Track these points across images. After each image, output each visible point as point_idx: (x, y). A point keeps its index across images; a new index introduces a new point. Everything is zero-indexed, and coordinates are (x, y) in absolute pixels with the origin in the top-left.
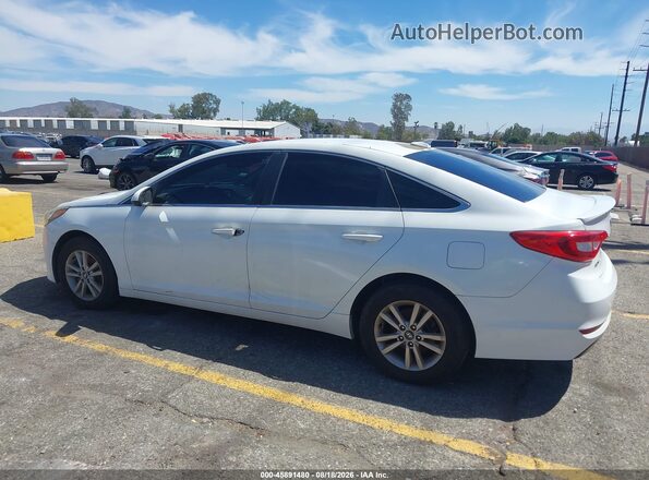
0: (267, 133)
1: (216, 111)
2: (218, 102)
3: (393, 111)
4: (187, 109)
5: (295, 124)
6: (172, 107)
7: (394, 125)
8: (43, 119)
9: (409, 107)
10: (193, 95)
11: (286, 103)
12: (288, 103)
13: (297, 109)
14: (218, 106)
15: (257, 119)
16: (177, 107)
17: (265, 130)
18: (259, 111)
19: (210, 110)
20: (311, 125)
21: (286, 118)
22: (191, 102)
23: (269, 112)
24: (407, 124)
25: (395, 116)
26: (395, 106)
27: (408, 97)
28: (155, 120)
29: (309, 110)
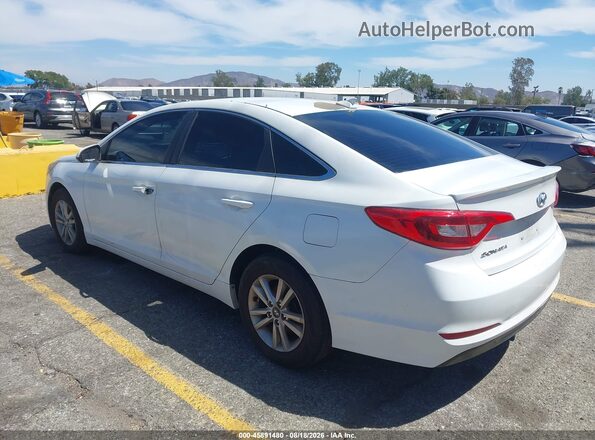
0: (381, 99)
1: (336, 79)
2: (339, 71)
3: (512, 76)
4: (311, 78)
5: (410, 89)
6: (298, 77)
7: (512, 90)
8: (191, 88)
9: (530, 72)
10: (317, 65)
11: (402, 70)
12: (405, 70)
13: (413, 75)
14: (339, 75)
15: (374, 86)
16: (303, 77)
17: (380, 96)
18: (376, 78)
19: (332, 78)
20: (425, 91)
21: (402, 85)
22: (315, 72)
23: (385, 80)
24: (527, 89)
25: (514, 81)
26: (515, 71)
27: (530, 61)
28: (283, 89)
29: (425, 76)
